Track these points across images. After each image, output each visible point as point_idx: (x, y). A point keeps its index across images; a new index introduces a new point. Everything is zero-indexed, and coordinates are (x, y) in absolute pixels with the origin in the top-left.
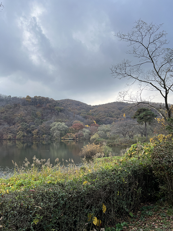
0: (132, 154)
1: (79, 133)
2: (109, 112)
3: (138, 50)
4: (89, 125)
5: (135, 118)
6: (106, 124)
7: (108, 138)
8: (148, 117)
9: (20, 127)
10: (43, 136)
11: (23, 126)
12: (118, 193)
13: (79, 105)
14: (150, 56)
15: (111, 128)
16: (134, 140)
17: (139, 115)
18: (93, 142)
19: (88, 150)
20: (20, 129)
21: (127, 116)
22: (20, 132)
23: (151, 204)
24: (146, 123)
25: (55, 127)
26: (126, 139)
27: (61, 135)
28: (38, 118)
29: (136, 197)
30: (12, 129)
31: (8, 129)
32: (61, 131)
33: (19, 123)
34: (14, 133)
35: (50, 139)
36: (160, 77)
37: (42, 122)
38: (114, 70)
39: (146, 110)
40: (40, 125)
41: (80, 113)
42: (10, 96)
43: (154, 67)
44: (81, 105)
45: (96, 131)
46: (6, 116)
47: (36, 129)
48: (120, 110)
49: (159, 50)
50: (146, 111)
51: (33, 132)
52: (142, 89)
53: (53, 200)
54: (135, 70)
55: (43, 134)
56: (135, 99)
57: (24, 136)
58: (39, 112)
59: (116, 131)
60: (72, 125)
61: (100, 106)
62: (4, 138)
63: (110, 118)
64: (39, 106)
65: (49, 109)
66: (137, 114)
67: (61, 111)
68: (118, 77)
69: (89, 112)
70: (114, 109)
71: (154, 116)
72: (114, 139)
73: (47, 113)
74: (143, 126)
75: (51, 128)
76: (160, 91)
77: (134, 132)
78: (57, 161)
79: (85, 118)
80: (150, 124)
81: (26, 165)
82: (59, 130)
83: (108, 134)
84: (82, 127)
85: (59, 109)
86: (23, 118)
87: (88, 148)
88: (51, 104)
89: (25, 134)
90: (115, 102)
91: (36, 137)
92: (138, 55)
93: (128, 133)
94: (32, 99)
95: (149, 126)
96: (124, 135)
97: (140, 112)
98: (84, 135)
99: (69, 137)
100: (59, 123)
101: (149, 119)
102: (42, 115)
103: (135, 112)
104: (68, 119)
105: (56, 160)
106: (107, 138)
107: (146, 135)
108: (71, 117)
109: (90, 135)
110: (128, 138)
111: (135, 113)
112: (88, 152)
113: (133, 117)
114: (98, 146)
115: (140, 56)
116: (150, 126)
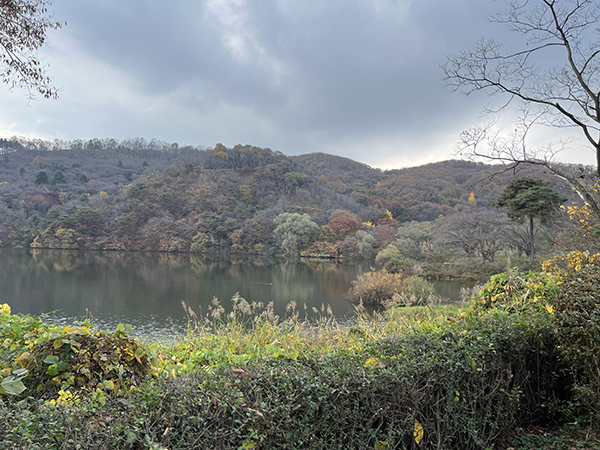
0: (493, 299)
1: (346, 242)
2: (431, 188)
3: (522, 10)
4: (373, 221)
5: (501, 205)
6: (419, 220)
7: (424, 258)
8: (541, 202)
9: (199, 222)
10: (256, 246)
11: (208, 219)
12: (455, 396)
13: (348, 170)
14: (558, 28)
15: (434, 231)
16: (496, 264)
17: (513, 197)
18: (383, 265)
19: (371, 286)
20: (199, 227)
21: (479, 200)
22: (199, 234)
23: (545, 431)
24: (531, 221)
25: (285, 224)
26: (474, 263)
27: (301, 246)
28: (244, 201)
29: (505, 411)
30: (180, 227)
31: (172, 227)
32: (301, 235)
33: (198, 213)
34: (187, 237)
35: (273, 255)
36: (586, 87)
37: (253, 212)
38: (452, 69)
39: (534, 183)
40: (248, 220)
41: (351, 191)
42: (177, 145)
43: (571, 60)
44: (354, 168)
45: (393, 238)
46: (165, 194)
47: (238, 228)
48: (460, 182)
49: (586, 9)
50: (535, 187)
51: (232, 236)
52: (528, 123)
53: (290, 397)
54: (512, 68)
55: (256, 242)
56: (508, 151)
57: (208, 245)
58: (245, 185)
59: (446, 241)
60: (327, 221)
61: (404, 171)
62: (162, 248)
63: (431, 204)
64: (247, 171)
65: (271, 179)
66: (508, 194)
67: (301, 183)
68: (463, 88)
69: (374, 188)
70: (444, 181)
71: (557, 200)
72: (441, 259)
73: (267, 187)
74: (524, 228)
75: (275, 226)
76: (584, 127)
77: (497, 242)
78: (291, 310)
79: (364, 202)
80: (543, 222)
81: (216, 314)
82: (294, 233)
83: (424, 247)
84: (353, 227)
85: (297, 178)
86: (208, 200)
87: (368, 281)
88: (276, 167)
89: (212, 240)
90: (446, 162)
91: (238, 248)
92: (522, 26)
93: (479, 246)
94: (229, 151)
95: (540, 229)
96: (469, 250)
97: (517, 188)
98: (361, 247)
99: (319, 252)
100: (295, 214)
101: (542, 208)
102: (254, 194)
103: (501, 190)
104: (319, 204)
105: (289, 308)
106: (421, 259)
107: (530, 252)
108: (328, 202)
109: (374, 248)
110: (479, 258)
111: (503, 192)
112: (370, 292)
113: (496, 201)
114: (397, 276)
115: (528, 28)
116: (543, 229)
